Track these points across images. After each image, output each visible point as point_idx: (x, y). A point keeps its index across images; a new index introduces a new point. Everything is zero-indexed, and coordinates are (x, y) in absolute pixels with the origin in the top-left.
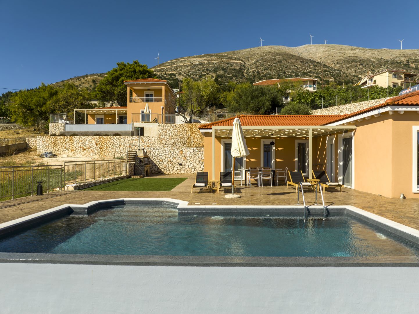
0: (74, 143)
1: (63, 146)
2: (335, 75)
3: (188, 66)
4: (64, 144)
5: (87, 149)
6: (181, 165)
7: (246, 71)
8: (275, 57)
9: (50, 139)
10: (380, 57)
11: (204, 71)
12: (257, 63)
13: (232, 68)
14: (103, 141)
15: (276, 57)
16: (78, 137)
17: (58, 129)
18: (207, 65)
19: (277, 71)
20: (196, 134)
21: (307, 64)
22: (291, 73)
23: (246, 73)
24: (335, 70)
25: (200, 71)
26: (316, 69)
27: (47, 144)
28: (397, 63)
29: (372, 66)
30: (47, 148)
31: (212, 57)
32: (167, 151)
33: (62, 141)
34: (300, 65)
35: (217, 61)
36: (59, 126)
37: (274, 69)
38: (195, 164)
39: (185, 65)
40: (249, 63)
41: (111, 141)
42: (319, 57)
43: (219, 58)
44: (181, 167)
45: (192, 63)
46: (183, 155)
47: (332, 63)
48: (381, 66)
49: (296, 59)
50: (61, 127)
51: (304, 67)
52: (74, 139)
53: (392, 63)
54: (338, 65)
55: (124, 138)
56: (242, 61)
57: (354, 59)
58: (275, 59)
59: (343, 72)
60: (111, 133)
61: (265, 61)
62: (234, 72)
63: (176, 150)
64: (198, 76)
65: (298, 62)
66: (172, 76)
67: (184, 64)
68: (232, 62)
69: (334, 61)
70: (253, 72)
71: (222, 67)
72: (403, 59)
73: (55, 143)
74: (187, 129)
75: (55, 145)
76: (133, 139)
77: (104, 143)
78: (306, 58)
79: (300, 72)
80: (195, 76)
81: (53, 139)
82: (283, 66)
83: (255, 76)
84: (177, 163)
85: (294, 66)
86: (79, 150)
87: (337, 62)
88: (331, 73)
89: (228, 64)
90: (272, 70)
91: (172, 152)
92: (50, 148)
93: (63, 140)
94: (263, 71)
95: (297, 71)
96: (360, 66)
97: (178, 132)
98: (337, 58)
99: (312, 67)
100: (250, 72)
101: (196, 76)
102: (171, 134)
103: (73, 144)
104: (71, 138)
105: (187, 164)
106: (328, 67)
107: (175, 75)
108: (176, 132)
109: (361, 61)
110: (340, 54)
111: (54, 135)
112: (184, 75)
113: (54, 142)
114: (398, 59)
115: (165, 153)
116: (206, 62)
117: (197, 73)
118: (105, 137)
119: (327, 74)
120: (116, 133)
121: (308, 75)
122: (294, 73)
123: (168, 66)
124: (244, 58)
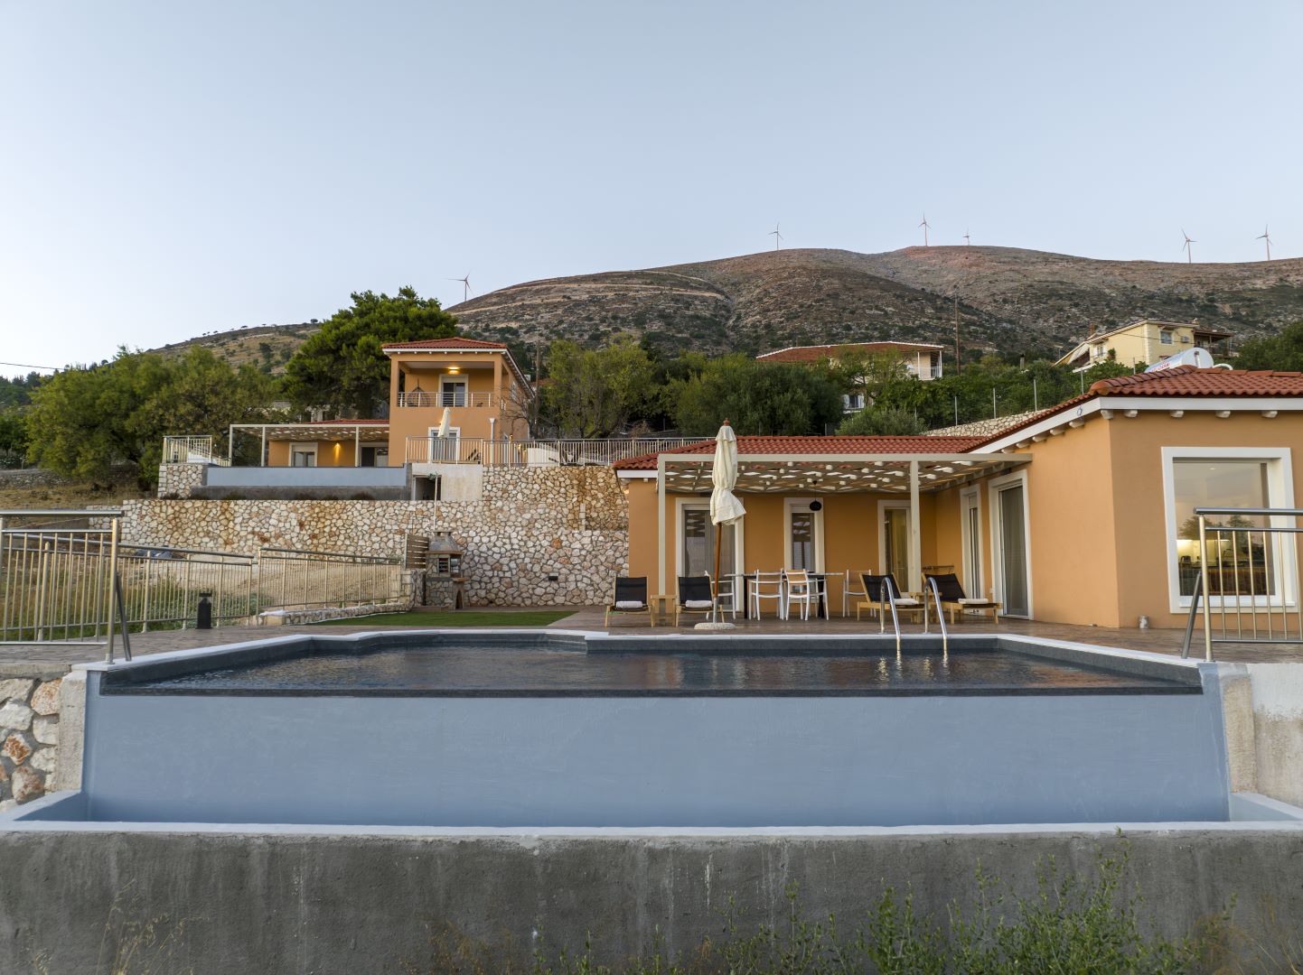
0: (233, 521)
1: (200, 529)
2: (998, 335)
3: (556, 306)
4: (203, 524)
5: (273, 540)
6: (554, 579)
7: (731, 322)
8: (818, 281)
9: (164, 508)
10: (1130, 285)
11: (605, 322)
12: (765, 300)
13: (691, 313)
14: (320, 515)
15: (823, 283)
16: (248, 503)
17: (184, 481)
18: (616, 303)
19: (825, 324)
20: (594, 497)
21: (915, 304)
22: (867, 328)
23: (733, 328)
24: (999, 321)
25: (591, 319)
26: (940, 319)
27: (154, 524)
28: (1181, 301)
29: (1107, 310)
30: (154, 535)
31: (629, 281)
32: (514, 541)
33: (198, 514)
34: (894, 306)
35: (643, 293)
36: (190, 472)
37: (816, 319)
38: (596, 578)
39: (547, 304)
40: (741, 299)
41: (344, 516)
42: (949, 282)
43: (651, 283)
44: (555, 585)
45: (569, 298)
46: (561, 552)
47: (990, 299)
48: (1134, 308)
49: (883, 289)
50: (194, 476)
51: (906, 311)
52: (236, 508)
53: (1165, 303)
54: (1008, 307)
55: (385, 508)
56: (718, 291)
57: (1054, 290)
58: (819, 288)
59: (1021, 326)
60: (345, 494)
61: (788, 295)
62: (695, 326)
63: (541, 537)
64: (586, 337)
65: (889, 296)
66: (507, 335)
67: (546, 301)
68: (689, 297)
69: (994, 295)
70: (754, 326)
71: (660, 311)
72: (1196, 290)
73: (178, 520)
74: (568, 482)
75: (177, 527)
76: (411, 508)
77: (323, 520)
78: (913, 286)
79: (894, 325)
80: (576, 337)
81: (170, 509)
82: (844, 309)
83: (758, 337)
84: (543, 576)
85: (877, 308)
86: (250, 543)
87: (1003, 296)
88: (988, 328)
89: (677, 301)
90: (811, 320)
91: (530, 544)
92: (161, 534)
93: (202, 513)
94: (782, 322)
95: (886, 324)
96: (1073, 310)
97: (541, 491)
98: (1002, 287)
99: (929, 311)
100: (743, 327)
101: (581, 336)
102: (520, 496)
103: (231, 524)
104: (225, 506)
105: (572, 578)
106: (976, 312)
107: (515, 332)
108: (534, 492)
109: (1073, 294)
110: (1012, 274)
111: (174, 497)
112: (545, 332)
113: (175, 518)
114: (1181, 289)
115: (508, 547)
116: (611, 295)
117: (583, 328)
118: (327, 503)
119: (976, 332)
120: (360, 492)
121: (919, 336)
122: (876, 329)
123: (495, 304)
124: (726, 285)
